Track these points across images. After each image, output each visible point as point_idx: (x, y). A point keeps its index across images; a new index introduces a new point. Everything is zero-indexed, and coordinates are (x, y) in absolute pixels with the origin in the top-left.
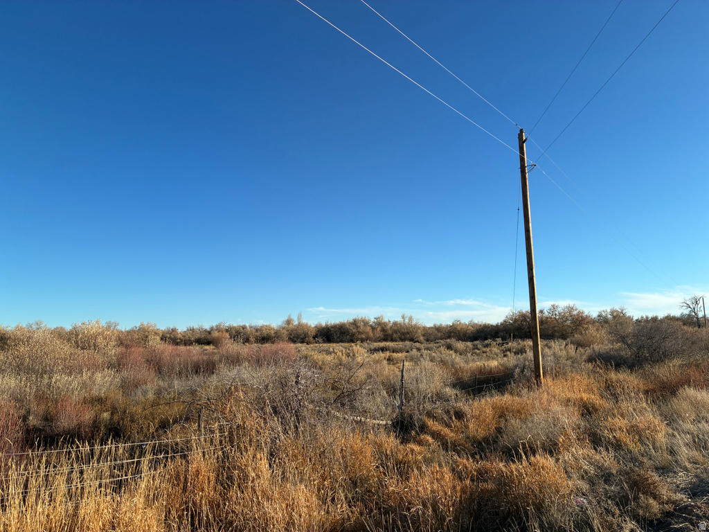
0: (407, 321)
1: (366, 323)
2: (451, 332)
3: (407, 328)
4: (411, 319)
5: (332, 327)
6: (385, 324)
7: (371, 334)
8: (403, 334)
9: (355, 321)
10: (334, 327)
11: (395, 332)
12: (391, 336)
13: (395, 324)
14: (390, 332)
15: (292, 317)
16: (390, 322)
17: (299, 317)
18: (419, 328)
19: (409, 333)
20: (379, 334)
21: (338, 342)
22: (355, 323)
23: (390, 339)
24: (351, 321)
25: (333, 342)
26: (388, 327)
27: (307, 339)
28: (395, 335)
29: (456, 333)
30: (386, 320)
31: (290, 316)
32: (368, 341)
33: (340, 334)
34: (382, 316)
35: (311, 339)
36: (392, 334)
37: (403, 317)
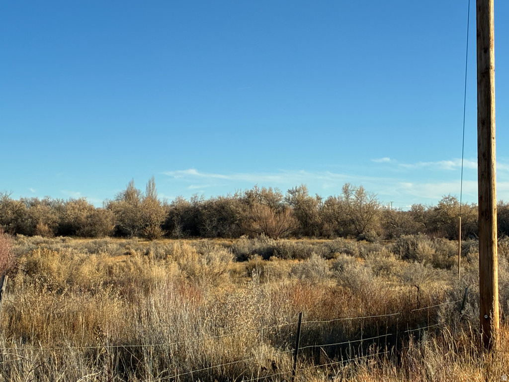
0: (353, 197)
1: (271, 201)
2: (435, 222)
3: (352, 213)
4: (360, 193)
5: (204, 207)
6: (309, 203)
7: (272, 223)
8: (344, 223)
9: (250, 195)
10: (209, 206)
11: (328, 219)
12: (320, 226)
13: (330, 202)
14: (318, 219)
15: (137, 187)
16: (319, 199)
17: (151, 187)
18: (375, 212)
19: (354, 223)
20: (288, 221)
21: (213, 237)
22: (248, 201)
23: (317, 232)
24: (243, 195)
25: (204, 237)
26: (317, 209)
27: (148, 229)
28: (326, 226)
29: (445, 222)
30: (311, 195)
31: (131, 184)
32: (263, 236)
33: (219, 221)
34: (304, 188)
35: (158, 229)
36: (322, 224)
37: (346, 191)
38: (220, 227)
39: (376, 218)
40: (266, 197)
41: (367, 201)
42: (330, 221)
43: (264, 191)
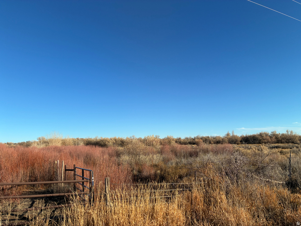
0: (289, 133)
1: (267, 135)
3: (290, 137)
4: (291, 132)
5: (249, 137)
6: (277, 135)
7: (270, 140)
8: (288, 140)
10: (250, 137)
11: (283, 139)
13: (283, 135)
14: (280, 139)
15: (229, 132)
16: (280, 134)
17: (233, 132)
19: (291, 139)
20: (274, 139)
21: (253, 144)
22: (261, 135)
23: (280, 142)
24: (259, 134)
25: (250, 144)
26: (279, 136)
27: (237, 142)
30: (277, 133)
31: (228, 132)
32: (268, 143)
33: (253, 140)
34: (275, 131)
35: (239, 142)
36: (282, 140)
37: (287, 131)
38: (254, 141)
39: (297, 138)
40: (274, 135)
41: (294, 134)
42: (284, 139)
43: (264, 132)
